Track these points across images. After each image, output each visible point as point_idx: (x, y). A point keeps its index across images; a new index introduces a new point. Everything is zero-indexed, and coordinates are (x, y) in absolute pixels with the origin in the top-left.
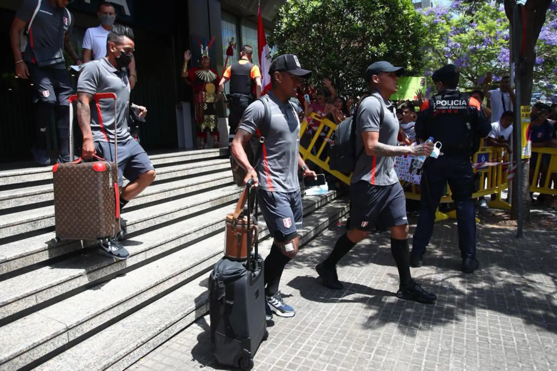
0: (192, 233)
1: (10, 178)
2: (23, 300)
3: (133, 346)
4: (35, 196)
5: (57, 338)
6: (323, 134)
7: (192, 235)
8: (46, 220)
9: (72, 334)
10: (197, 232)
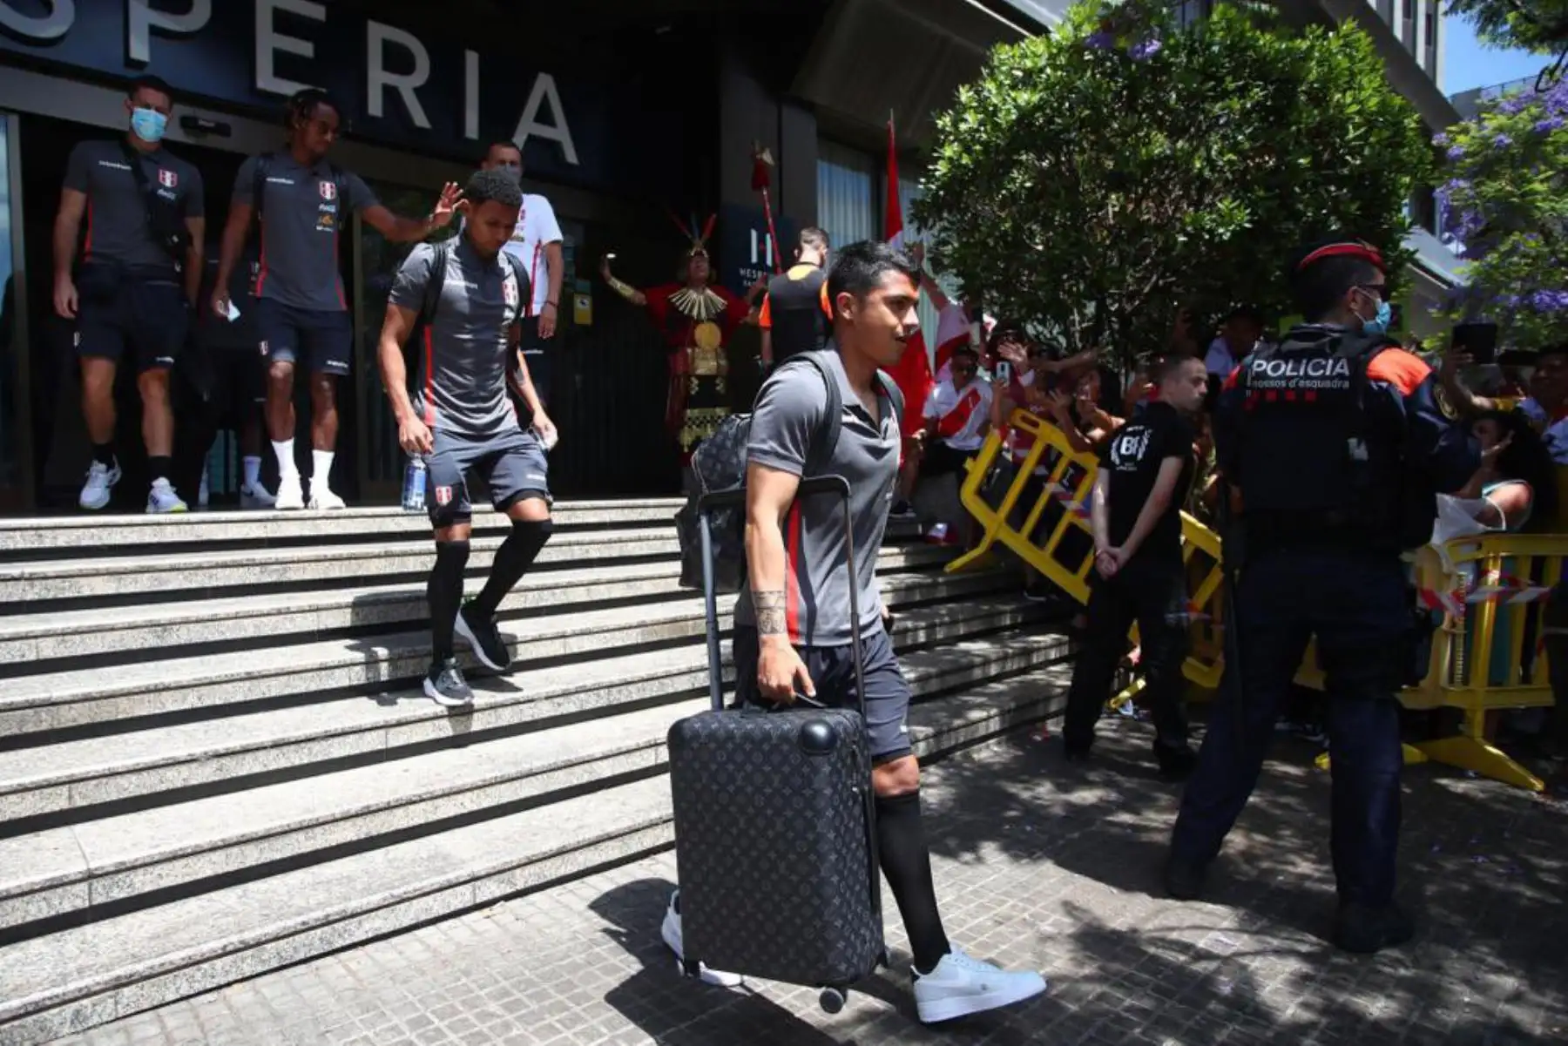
0: (540, 699)
1: (169, 527)
2: (37, 792)
3: (216, 945)
4: (200, 572)
5: (60, 890)
6: (1042, 471)
7: (540, 704)
8: (191, 626)
9: (100, 889)
10: (556, 700)
